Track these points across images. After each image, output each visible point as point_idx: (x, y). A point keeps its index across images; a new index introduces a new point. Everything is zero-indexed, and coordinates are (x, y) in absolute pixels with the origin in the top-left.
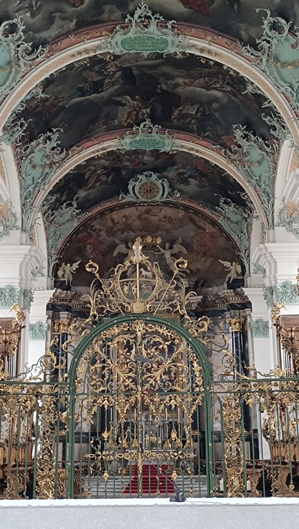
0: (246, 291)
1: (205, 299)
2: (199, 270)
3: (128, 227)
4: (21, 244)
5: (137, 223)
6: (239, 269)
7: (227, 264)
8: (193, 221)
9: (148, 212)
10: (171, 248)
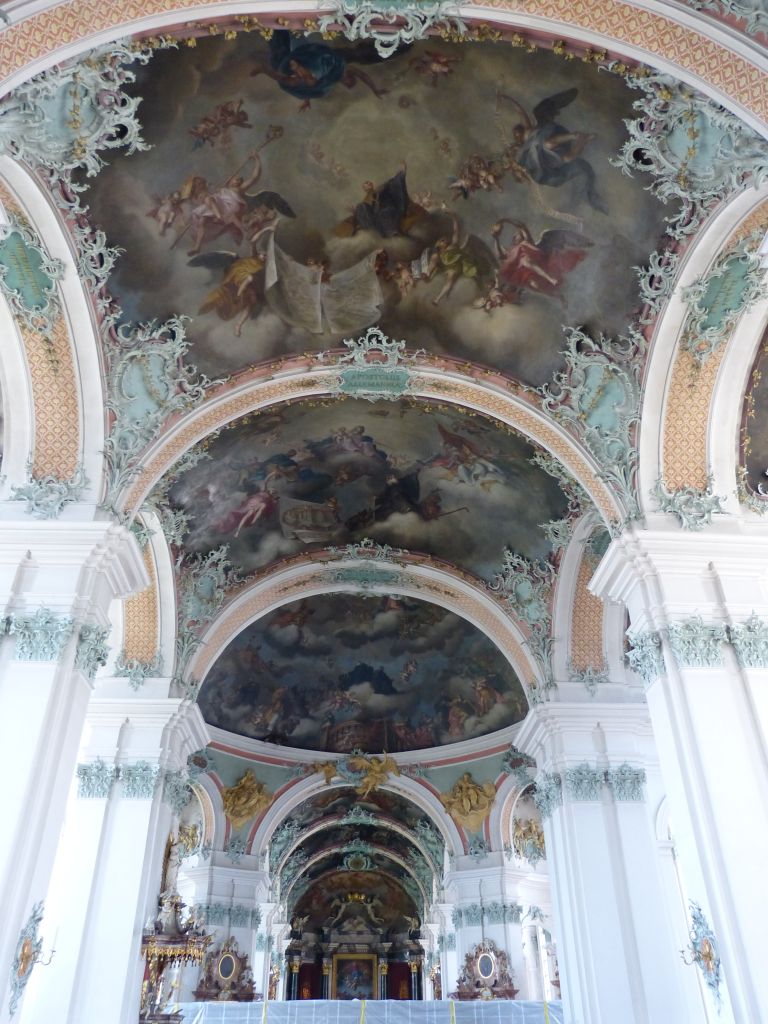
0: (421, 942)
1: (394, 944)
2: (390, 920)
3: (342, 885)
4: (269, 902)
5: (348, 883)
6: (417, 923)
7: (409, 919)
8: (387, 883)
9: (356, 875)
10: (371, 901)
